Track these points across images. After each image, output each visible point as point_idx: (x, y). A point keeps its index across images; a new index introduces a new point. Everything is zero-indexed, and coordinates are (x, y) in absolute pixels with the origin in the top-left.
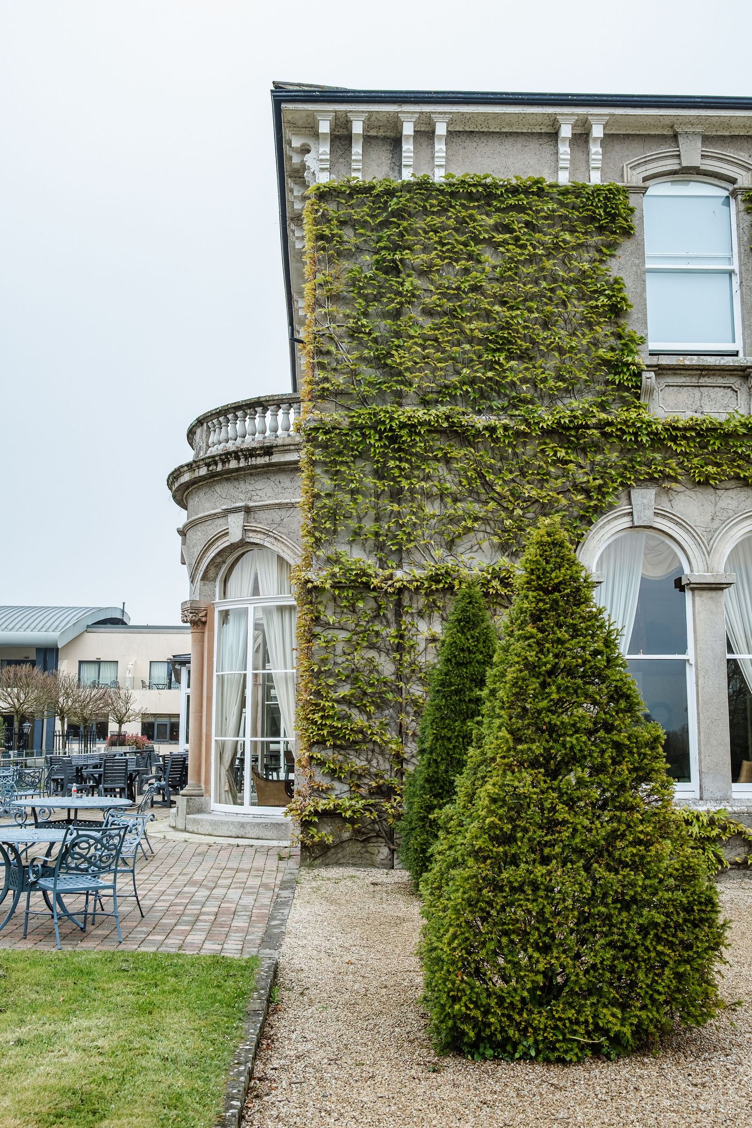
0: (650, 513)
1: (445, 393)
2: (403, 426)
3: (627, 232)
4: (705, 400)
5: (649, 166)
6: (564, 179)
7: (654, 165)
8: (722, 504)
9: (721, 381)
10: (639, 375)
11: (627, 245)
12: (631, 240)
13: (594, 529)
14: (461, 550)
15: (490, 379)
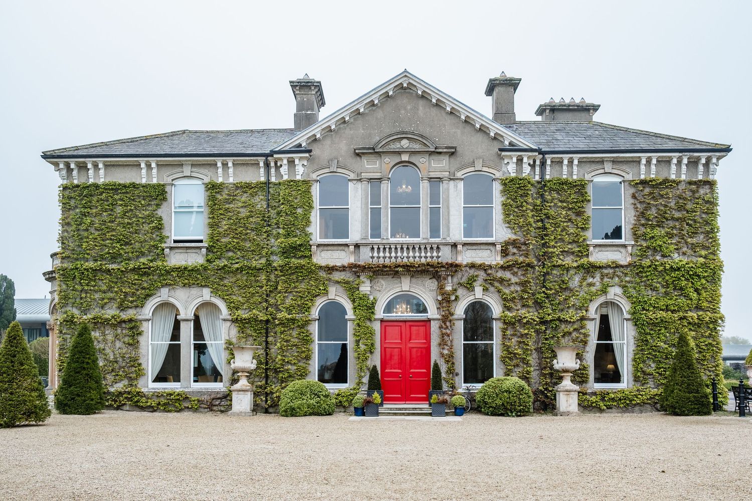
0: (166, 296)
1: (102, 258)
2: (85, 269)
3: (165, 199)
4: (189, 257)
5: (174, 176)
6: (144, 181)
7: (176, 175)
8: (192, 292)
9: (194, 251)
10: (163, 250)
11: (165, 204)
12: (167, 202)
13: (148, 302)
14: (106, 309)
15: (115, 253)
